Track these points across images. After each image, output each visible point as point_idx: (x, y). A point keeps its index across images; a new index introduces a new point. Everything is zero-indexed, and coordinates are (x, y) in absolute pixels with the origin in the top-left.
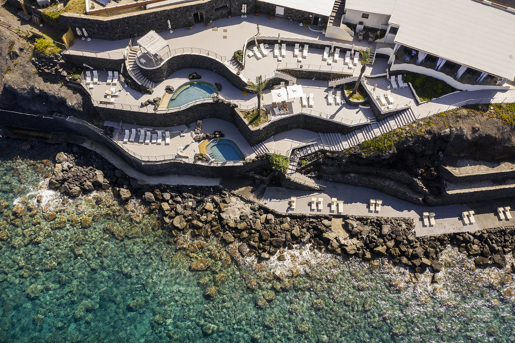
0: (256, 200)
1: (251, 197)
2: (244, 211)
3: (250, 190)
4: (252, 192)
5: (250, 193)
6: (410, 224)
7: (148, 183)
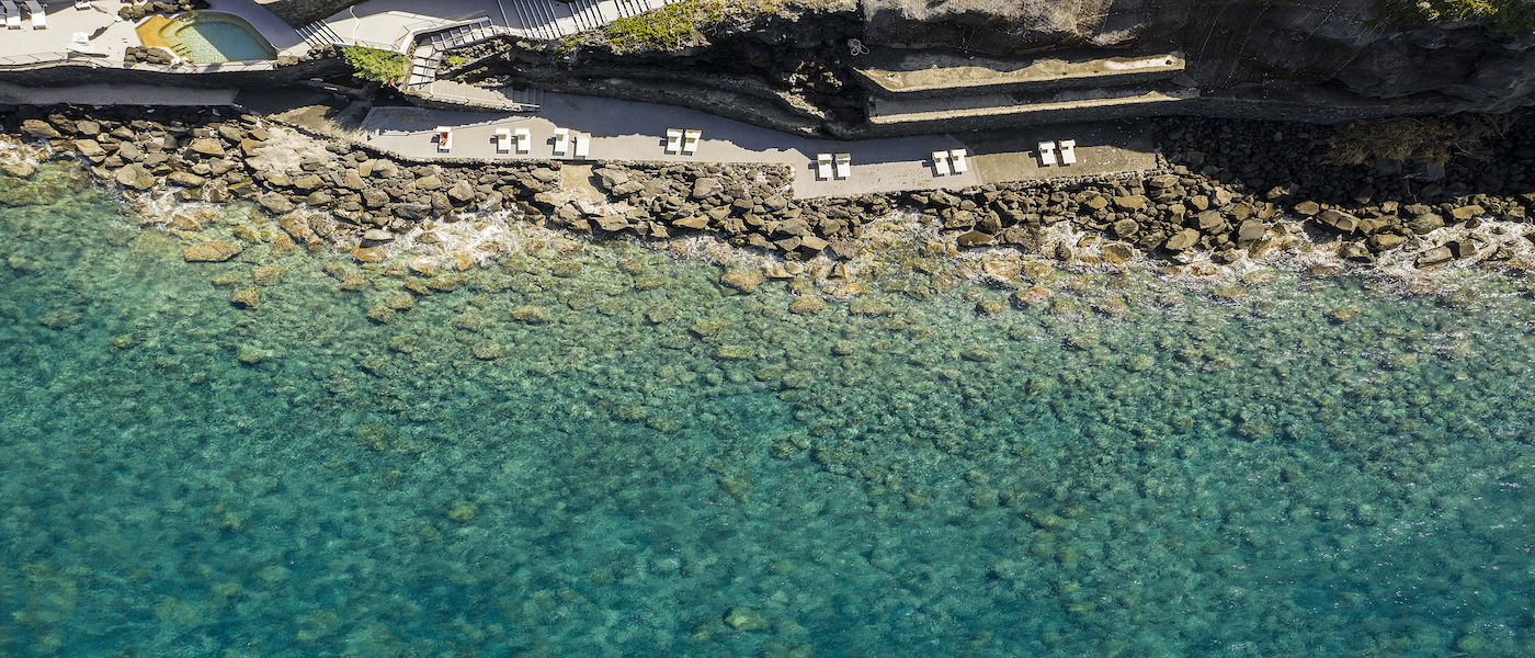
0: (339, 133)
1: (327, 127)
2: (308, 154)
3: (324, 113)
4: (327, 117)
5: (323, 118)
6: (777, 176)
7: (26, 102)
